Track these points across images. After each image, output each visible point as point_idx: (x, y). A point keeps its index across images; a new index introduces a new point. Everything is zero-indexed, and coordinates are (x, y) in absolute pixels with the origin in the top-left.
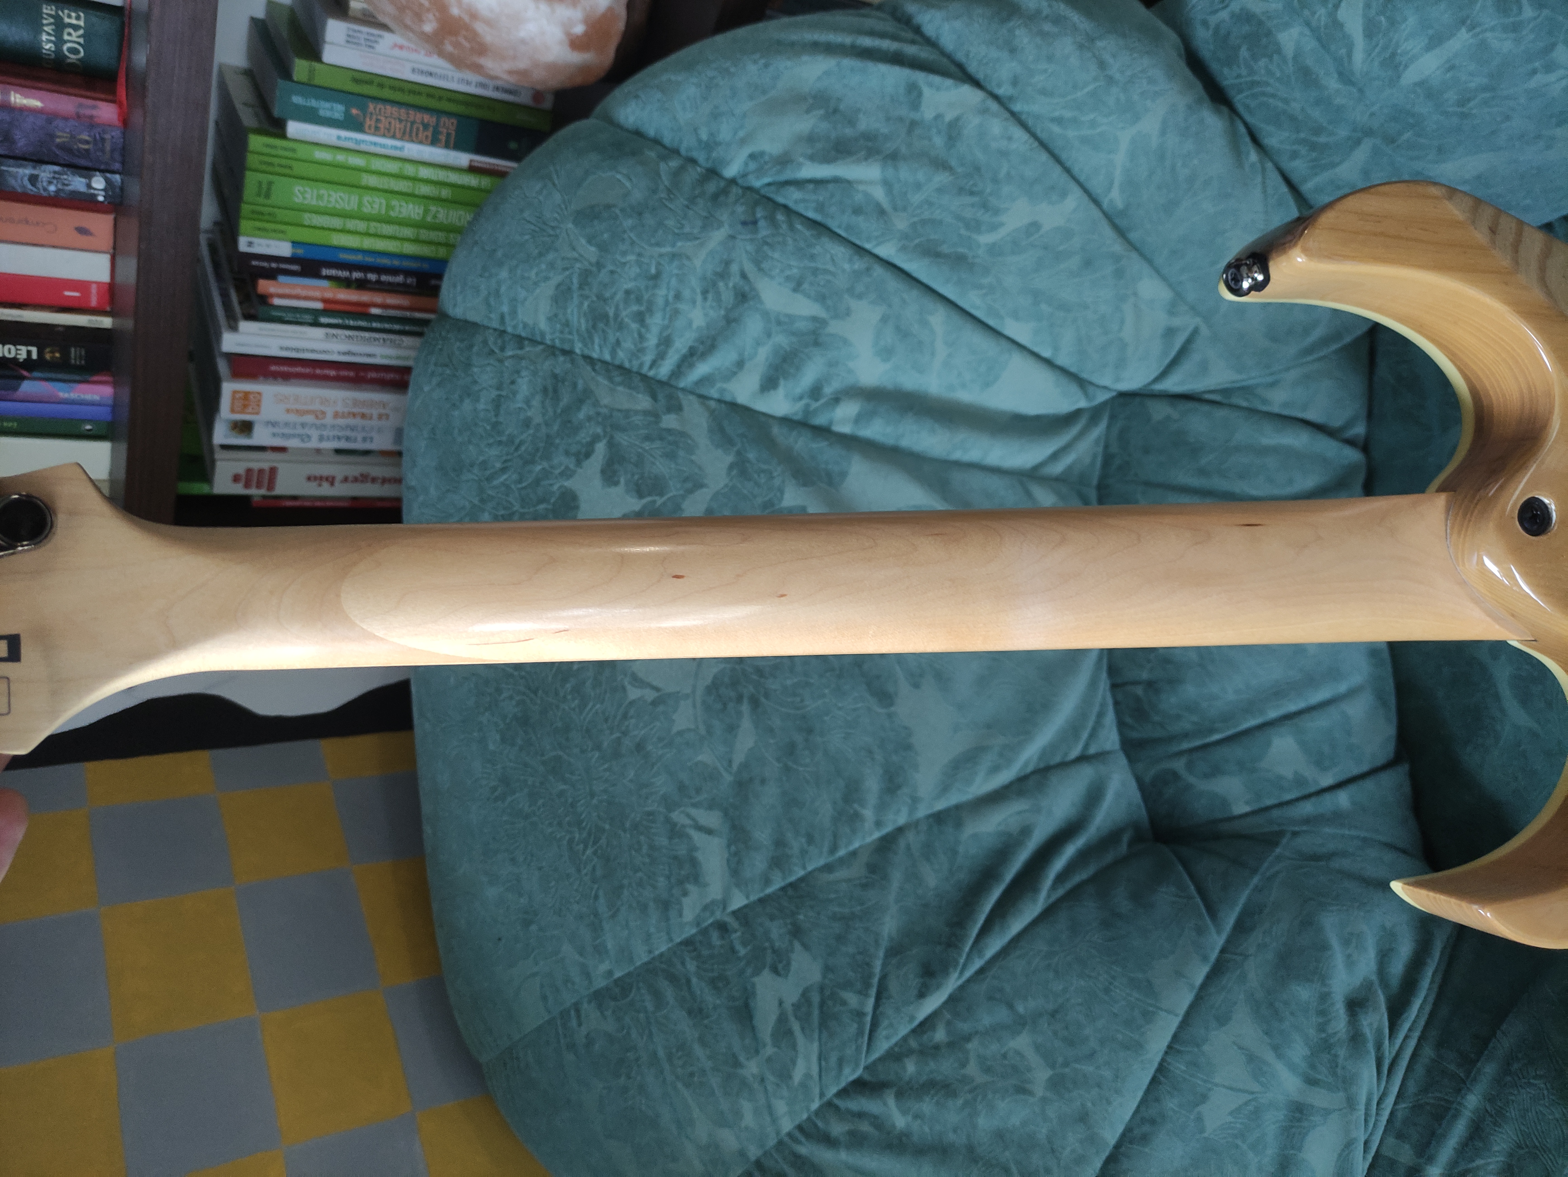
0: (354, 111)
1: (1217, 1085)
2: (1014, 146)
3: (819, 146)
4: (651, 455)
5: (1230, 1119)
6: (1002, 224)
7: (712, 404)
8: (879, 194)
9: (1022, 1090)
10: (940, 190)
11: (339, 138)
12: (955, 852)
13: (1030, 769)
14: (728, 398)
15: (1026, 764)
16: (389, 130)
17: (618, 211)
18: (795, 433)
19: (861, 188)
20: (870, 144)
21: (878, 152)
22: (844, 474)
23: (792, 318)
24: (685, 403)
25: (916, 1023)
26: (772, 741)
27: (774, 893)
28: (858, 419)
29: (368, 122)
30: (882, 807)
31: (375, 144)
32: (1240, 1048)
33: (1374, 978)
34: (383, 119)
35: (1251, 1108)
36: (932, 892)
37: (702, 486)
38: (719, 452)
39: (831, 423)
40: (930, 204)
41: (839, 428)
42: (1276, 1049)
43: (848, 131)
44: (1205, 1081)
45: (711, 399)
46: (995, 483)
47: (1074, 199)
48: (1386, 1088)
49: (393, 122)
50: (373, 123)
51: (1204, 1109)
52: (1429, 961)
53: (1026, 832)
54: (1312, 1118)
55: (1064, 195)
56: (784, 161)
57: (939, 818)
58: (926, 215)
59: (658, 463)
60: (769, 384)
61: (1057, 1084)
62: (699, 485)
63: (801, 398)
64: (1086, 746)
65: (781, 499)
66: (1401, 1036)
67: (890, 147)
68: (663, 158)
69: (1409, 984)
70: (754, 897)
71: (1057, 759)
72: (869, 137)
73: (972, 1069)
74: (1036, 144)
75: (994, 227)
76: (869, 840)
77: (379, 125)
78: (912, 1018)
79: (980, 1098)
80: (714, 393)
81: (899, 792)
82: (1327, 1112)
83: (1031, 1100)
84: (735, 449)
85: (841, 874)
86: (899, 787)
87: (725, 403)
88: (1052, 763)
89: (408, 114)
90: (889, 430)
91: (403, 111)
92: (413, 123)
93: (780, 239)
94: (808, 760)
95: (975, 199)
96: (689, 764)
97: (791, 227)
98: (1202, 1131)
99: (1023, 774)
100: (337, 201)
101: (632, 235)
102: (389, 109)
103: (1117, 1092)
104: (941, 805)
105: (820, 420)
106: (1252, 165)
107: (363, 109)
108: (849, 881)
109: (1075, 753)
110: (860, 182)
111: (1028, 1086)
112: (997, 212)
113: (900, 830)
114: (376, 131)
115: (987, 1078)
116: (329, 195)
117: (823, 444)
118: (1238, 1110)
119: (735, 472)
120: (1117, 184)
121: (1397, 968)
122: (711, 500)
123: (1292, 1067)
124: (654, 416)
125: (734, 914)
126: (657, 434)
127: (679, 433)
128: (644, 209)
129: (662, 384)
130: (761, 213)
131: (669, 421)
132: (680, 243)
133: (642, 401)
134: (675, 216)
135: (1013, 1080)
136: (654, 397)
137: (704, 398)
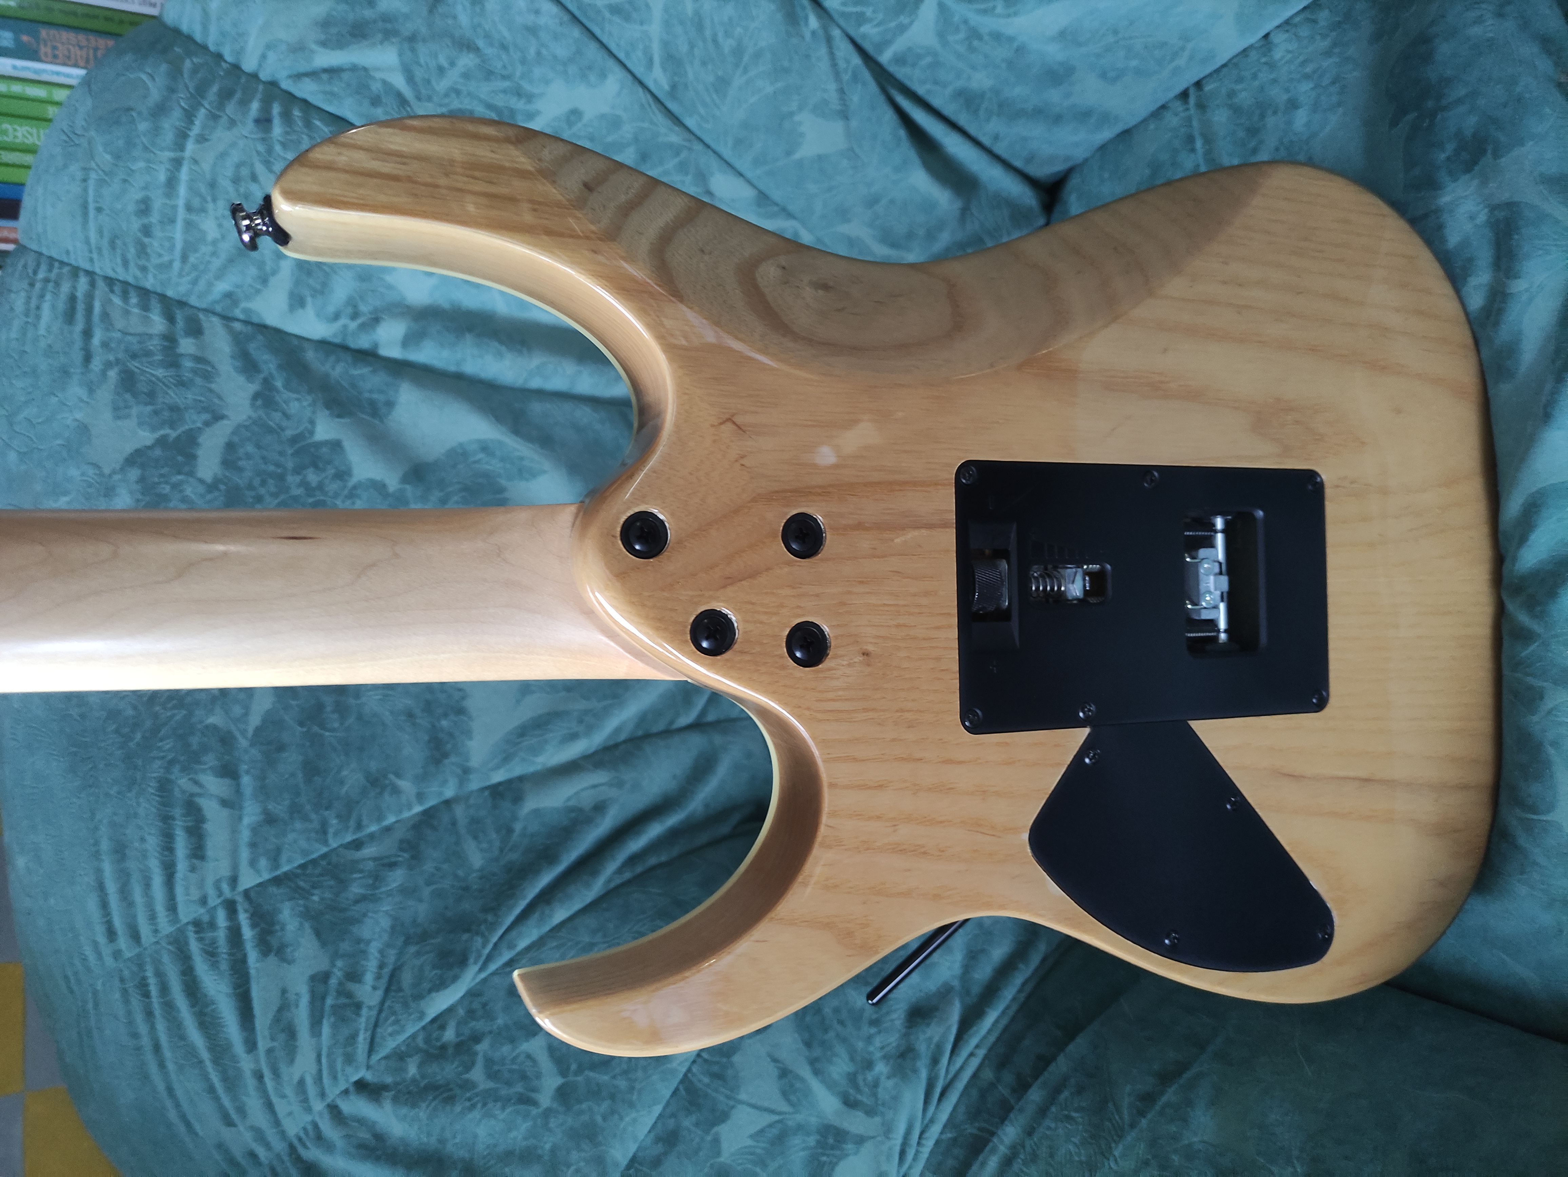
0: (25, 38)
1: (741, 1102)
2: (542, 21)
3: (334, 30)
4: (164, 383)
5: (750, 1142)
6: (538, 113)
7: (237, 326)
8: (399, 81)
9: (526, 1100)
10: (466, 76)
11: (15, 67)
12: (510, 831)
13: (623, 737)
14: (255, 320)
15: (618, 730)
16: (69, 58)
17: (134, 114)
18: (332, 358)
19: (378, 75)
20: (389, 26)
21: (395, 33)
22: (390, 404)
24: (205, 325)
25: (428, 1019)
26: (293, 703)
27: (290, 871)
28: (408, 341)
29: (43, 50)
30: (423, 778)
31: (58, 73)
32: (775, 1060)
33: (956, 983)
34: (59, 45)
35: (775, 1131)
36: (474, 875)
37: (222, 417)
38: (241, 379)
39: (376, 345)
40: (458, 92)
41: (384, 352)
42: (814, 1064)
43: (368, 13)
44: (728, 1097)
45: (238, 320)
46: (584, 415)
47: (615, 80)
48: (935, 1114)
49: (71, 47)
50: (49, 50)
51: (723, 1130)
52: (1021, 966)
53: (600, 808)
54: (844, 1146)
55: (603, 76)
56: (299, 49)
57: (497, 792)
58: (455, 104)
59: (171, 392)
60: (297, 302)
61: (563, 1094)
62: (218, 417)
63: (336, 317)
64: (704, 712)
65: (312, 433)
66: (964, 1053)
67: (408, 28)
68: (189, 54)
69: (990, 992)
70: (266, 876)
71: (660, 726)
72: (386, 18)
73: (477, 1074)
74: (566, 18)
75: (531, 117)
76: (406, 814)
77: (57, 52)
78: (422, 1015)
79: (479, 1106)
80: (238, 313)
81: (446, 761)
82: (860, 1140)
83: (534, 1111)
84: (262, 376)
85: (369, 851)
86: (446, 755)
87: (252, 324)
88: (655, 729)
89: (88, 40)
90: (445, 353)
91: (82, 37)
92: (96, 49)
93: (294, 137)
94: (336, 725)
95: (506, 84)
96: (199, 726)
97: (308, 124)
98: (718, 1154)
99: (611, 743)
100: (24, 136)
101: (144, 140)
102: (65, 35)
103: (631, 1105)
104: (498, 777)
105: (363, 342)
106: (814, 33)
107: (36, 36)
108: (375, 859)
109: (685, 720)
110: (378, 69)
111: (534, 1095)
112: (530, 98)
113: (447, 803)
114: (54, 59)
115: (490, 1085)
116: (15, 130)
117: (365, 370)
118: (762, 1131)
119: (259, 402)
120: (657, 59)
121: (983, 973)
122: (234, 433)
123: (830, 1085)
124: (170, 340)
125: (246, 893)
126: (172, 361)
127: (198, 359)
128: (160, 111)
129: (182, 304)
130: (276, 109)
131: (186, 345)
132: (190, 146)
133: (158, 323)
134: (189, 116)
135: (519, 1088)
136: (171, 319)
137: (227, 319)
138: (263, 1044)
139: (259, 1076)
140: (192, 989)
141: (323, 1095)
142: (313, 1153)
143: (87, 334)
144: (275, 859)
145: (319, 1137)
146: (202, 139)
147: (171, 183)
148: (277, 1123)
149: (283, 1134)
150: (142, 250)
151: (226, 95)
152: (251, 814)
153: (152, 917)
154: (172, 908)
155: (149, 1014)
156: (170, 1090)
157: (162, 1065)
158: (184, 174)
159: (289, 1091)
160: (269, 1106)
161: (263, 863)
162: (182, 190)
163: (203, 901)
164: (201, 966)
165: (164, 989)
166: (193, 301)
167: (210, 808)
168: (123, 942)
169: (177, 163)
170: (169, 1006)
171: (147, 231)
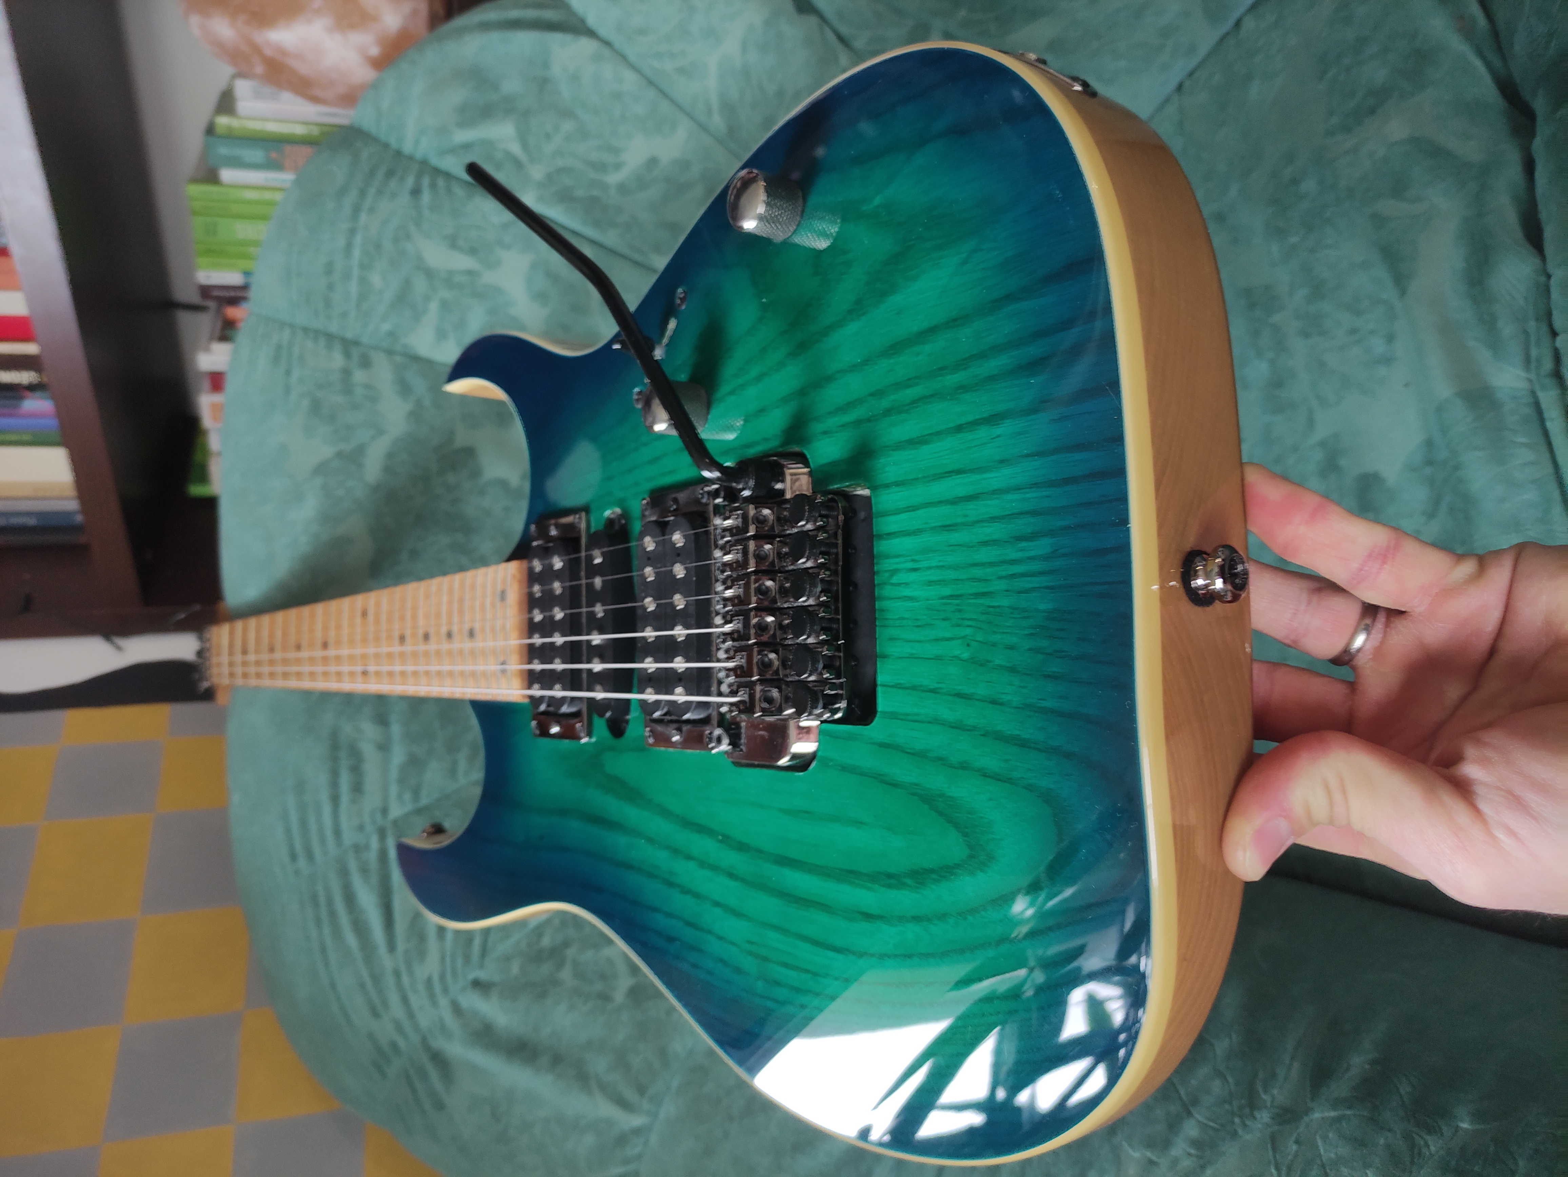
0: (274, 155)
2: (626, 86)
3: (467, 113)
4: (342, 408)
6: (624, 163)
7: (398, 358)
8: (516, 148)
10: (568, 139)
11: (263, 179)
14: (411, 352)
17: (324, 196)
19: (500, 146)
20: (509, 105)
21: (513, 110)
23: (451, 273)
24: (373, 358)
27: (429, 803)
29: (288, 162)
34: (300, 159)
37: (384, 432)
38: (399, 401)
40: (562, 154)
43: (493, 97)
45: (398, 353)
47: (683, 128)
50: (292, 163)
55: (674, 125)
56: (442, 131)
58: (560, 163)
59: (347, 414)
60: (442, 335)
62: (380, 432)
65: (452, 441)
67: (523, 105)
68: (366, 146)
70: (410, 807)
72: (507, 99)
74: (644, 83)
75: (618, 166)
79: (565, 1000)
80: (398, 347)
83: (610, 1007)
84: (414, 397)
87: (409, 355)
93: (439, 203)
95: (599, 142)
97: (449, 191)
101: (330, 216)
102: (304, 150)
107: (280, 154)
110: (499, 141)
112: (617, 152)
115: (576, 983)
120: (715, 108)
124: (346, 373)
125: (395, 822)
126: (347, 389)
127: (367, 387)
128: (342, 191)
129: (356, 343)
130: (426, 181)
131: (359, 376)
132: (363, 217)
133: (338, 360)
134: (363, 193)
135: (599, 986)
136: (347, 355)
137: (390, 352)
138: (401, 946)
139: (397, 974)
140: (350, 899)
141: (446, 990)
142: (439, 1043)
143: (288, 373)
144: (416, 794)
145: (443, 1028)
146: (371, 210)
147: (349, 246)
148: (411, 1015)
149: (416, 1027)
150: (328, 304)
151: (390, 174)
152: (398, 756)
153: (323, 841)
154: (337, 833)
155: (318, 921)
156: (333, 986)
157: (327, 964)
158: (358, 240)
159: (421, 987)
160: (405, 1000)
161: (408, 796)
162: (357, 253)
163: (361, 828)
164: (357, 882)
165: (330, 902)
166: (365, 340)
167: (368, 750)
168: (302, 863)
169: (352, 231)
170: (333, 914)
171: (330, 287)
